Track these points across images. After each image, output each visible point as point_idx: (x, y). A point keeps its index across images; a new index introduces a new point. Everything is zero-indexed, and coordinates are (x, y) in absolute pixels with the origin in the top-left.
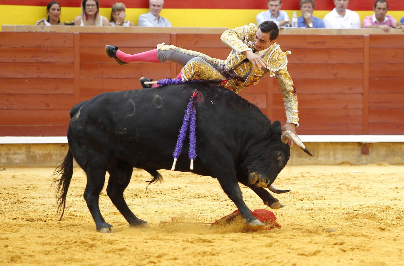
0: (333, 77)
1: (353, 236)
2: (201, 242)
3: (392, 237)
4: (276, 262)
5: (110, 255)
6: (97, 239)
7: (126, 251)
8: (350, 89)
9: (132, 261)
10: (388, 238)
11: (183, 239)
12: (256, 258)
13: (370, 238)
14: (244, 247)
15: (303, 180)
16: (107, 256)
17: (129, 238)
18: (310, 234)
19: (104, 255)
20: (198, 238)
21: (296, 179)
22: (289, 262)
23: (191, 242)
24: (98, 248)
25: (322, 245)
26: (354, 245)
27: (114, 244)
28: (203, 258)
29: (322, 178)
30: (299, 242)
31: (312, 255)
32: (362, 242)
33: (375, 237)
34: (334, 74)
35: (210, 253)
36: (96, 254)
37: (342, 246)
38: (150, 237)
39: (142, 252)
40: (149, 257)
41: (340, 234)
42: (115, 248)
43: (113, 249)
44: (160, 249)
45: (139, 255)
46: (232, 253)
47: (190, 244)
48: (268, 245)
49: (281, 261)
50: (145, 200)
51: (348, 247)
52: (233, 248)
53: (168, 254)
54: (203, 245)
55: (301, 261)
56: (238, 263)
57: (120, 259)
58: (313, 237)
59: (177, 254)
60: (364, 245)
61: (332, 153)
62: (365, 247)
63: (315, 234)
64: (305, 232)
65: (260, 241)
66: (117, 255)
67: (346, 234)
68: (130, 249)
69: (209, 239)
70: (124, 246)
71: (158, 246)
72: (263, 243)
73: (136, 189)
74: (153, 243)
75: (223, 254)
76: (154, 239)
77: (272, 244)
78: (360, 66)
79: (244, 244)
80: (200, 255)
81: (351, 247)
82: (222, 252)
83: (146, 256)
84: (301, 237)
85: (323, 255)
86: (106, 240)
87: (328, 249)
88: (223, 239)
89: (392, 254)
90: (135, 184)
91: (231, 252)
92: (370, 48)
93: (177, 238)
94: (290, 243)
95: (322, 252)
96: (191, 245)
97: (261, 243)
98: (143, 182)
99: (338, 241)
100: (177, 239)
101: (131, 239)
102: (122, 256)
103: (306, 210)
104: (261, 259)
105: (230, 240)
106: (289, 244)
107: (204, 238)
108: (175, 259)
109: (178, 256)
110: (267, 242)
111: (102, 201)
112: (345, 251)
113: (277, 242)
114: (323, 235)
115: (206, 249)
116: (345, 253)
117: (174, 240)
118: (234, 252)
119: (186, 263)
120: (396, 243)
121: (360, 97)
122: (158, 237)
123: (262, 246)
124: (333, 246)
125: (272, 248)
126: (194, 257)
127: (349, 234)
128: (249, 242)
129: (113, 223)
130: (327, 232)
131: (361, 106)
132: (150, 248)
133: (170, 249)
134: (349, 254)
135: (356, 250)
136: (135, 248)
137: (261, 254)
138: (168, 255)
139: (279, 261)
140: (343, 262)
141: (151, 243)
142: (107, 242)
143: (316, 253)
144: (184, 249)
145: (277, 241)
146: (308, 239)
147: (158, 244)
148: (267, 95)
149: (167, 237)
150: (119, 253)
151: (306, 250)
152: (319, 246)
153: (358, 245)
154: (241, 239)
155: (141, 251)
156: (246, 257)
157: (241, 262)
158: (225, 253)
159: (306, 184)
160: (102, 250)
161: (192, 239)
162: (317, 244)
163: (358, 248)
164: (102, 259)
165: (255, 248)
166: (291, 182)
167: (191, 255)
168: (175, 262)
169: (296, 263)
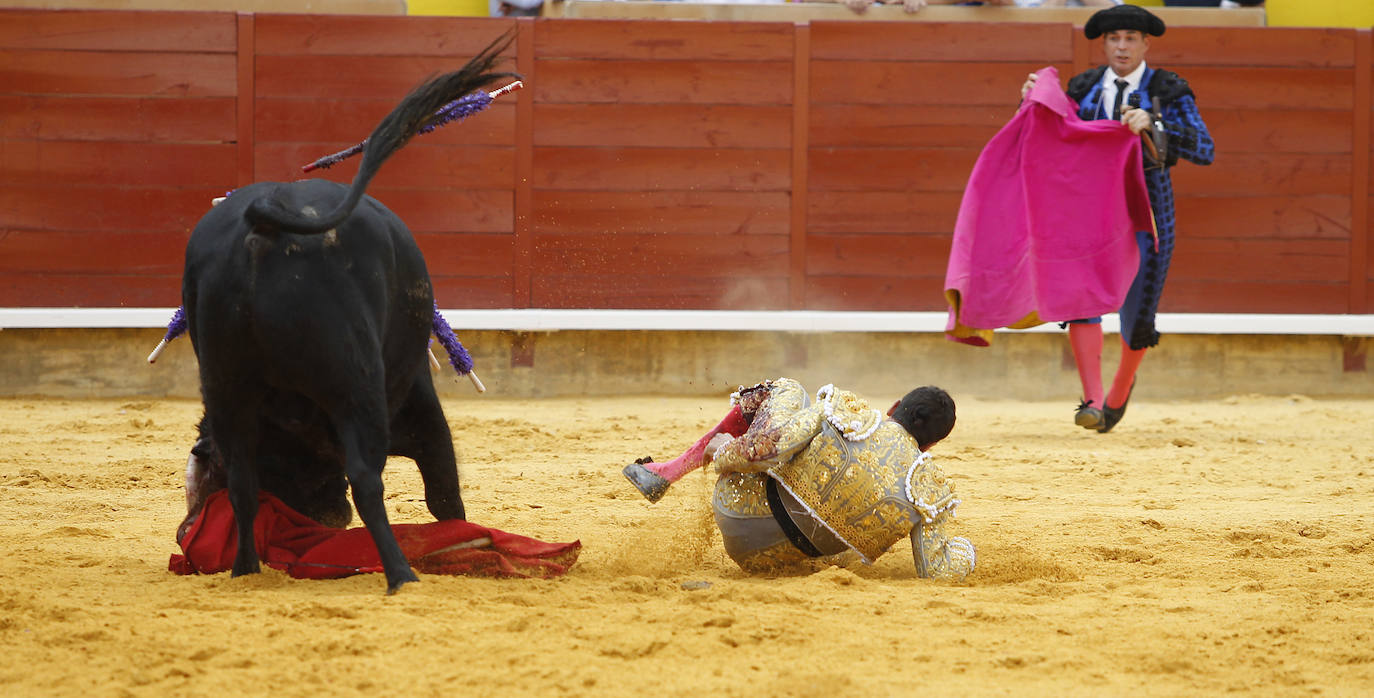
0: (706, 144)
1: (760, 600)
2: (322, 616)
3: (872, 606)
4: (539, 676)
5: (56, 652)
6: (19, 606)
7: (104, 640)
8: (755, 178)
9: (120, 671)
10: (859, 607)
11: (268, 605)
12: (480, 662)
13: (807, 608)
14: (444, 630)
15: (617, 438)
16: (48, 654)
17: (112, 604)
18: (637, 594)
19: (41, 650)
20: (313, 603)
21: (596, 437)
22: (575, 674)
23: (293, 616)
24: (22, 631)
25: (669, 626)
26: (763, 626)
27: (69, 621)
28: (328, 662)
29: (672, 433)
30: (604, 617)
31: (641, 656)
32: (784, 620)
33: (821, 604)
34: (709, 136)
35: (347, 648)
36: (15, 648)
37: (728, 629)
38: (175, 600)
39: (149, 645)
40: (169, 657)
41: (721, 596)
42: (71, 631)
43: (65, 634)
44: (202, 634)
45: (142, 651)
46: (411, 647)
47: (288, 620)
48: (515, 626)
49: (551, 673)
50: (160, 493)
51: (743, 632)
52: (414, 634)
53: (224, 651)
54: (327, 624)
55: (611, 673)
56: (428, 677)
57: (86, 662)
58: (644, 604)
59: (251, 651)
60: (792, 627)
61: (700, 362)
62: (793, 633)
63: (652, 596)
64: (622, 589)
65: (493, 615)
66: (76, 651)
67: (740, 596)
68: (116, 634)
69: (345, 607)
70: (98, 625)
71: (196, 625)
72: (501, 619)
73: (135, 461)
74: (184, 617)
75: (384, 652)
76: (187, 606)
77: (527, 623)
78: (783, 111)
79: (445, 622)
80: (318, 655)
81: (753, 633)
82: (380, 646)
83: (162, 654)
84: (611, 602)
85: (673, 656)
86: (46, 608)
87: (688, 638)
88: (387, 607)
89: (870, 654)
90: (132, 447)
91: (408, 644)
92: (812, 59)
93: (251, 605)
94: (580, 621)
95: (670, 646)
96: (291, 624)
97: (496, 619)
98: (155, 441)
99: (717, 616)
100: (253, 608)
101: (118, 605)
102: (92, 655)
103: (627, 526)
104: (493, 666)
105: (404, 610)
106: (575, 623)
107: (330, 605)
108: (247, 664)
109: (254, 655)
110: (513, 618)
111: (36, 496)
112: (735, 645)
113: (540, 618)
114: (675, 599)
115: (335, 636)
116: (736, 649)
117: (243, 609)
118: (415, 645)
119: (276, 675)
120: (884, 621)
121: (782, 201)
122: (196, 600)
123: (497, 628)
124: (702, 629)
125: (526, 633)
126: (302, 660)
127: (749, 597)
128: (459, 617)
129: (69, 558)
130: (684, 590)
131: (785, 228)
132: (173, 634)
133: (230, 635)
134: (746, 653)
135: (767, 641)
136: (129, 633)
137: (496, 651)
138: (224, 655)
139: (545, 671)
140: (729, 677)
141: (175, 618)
142: (48, 613)
143: (654, 649)
144: (272, 635)
145: (542, 615)
146: (631, 609)
147: (199, 622)
148: (515, 192)
149: (224, 602)
150: (81, 646)
151: (623, 641)
152: (660, 629)
153: (772, 627)
154: (438, 608)
155: (147, 640)
156: (452, 660)
157: (436, 675)
158: (388, 648)
159: (628, 450)
160: (33, 637)
161: (296, 606)
162: (656, 624)
163: (773, 637)
164: (33, 664)
165: (476, 633)
166: (584, 444)
167: (291, 653)
168: (244, 674)
169: (593, 677)
